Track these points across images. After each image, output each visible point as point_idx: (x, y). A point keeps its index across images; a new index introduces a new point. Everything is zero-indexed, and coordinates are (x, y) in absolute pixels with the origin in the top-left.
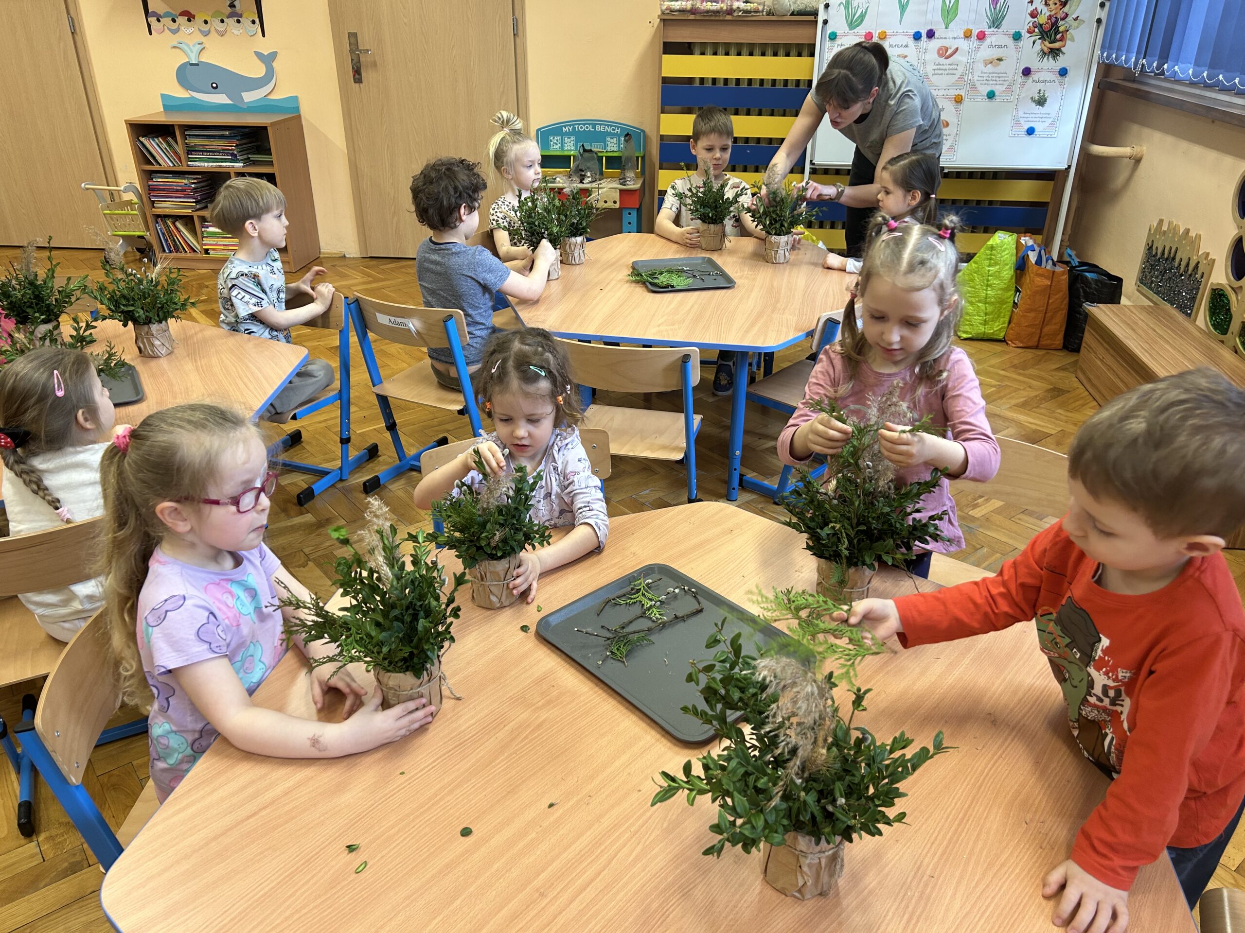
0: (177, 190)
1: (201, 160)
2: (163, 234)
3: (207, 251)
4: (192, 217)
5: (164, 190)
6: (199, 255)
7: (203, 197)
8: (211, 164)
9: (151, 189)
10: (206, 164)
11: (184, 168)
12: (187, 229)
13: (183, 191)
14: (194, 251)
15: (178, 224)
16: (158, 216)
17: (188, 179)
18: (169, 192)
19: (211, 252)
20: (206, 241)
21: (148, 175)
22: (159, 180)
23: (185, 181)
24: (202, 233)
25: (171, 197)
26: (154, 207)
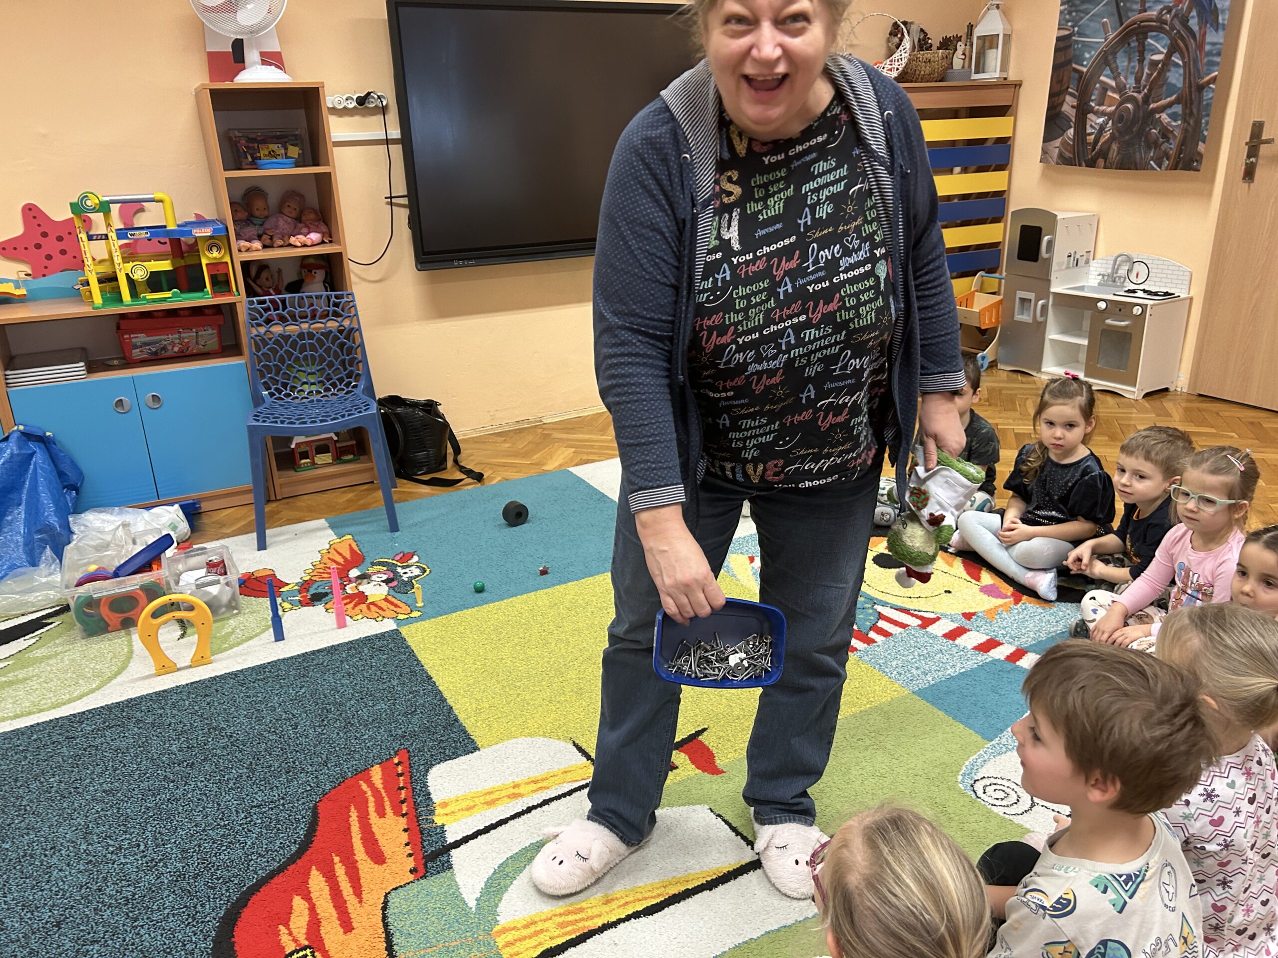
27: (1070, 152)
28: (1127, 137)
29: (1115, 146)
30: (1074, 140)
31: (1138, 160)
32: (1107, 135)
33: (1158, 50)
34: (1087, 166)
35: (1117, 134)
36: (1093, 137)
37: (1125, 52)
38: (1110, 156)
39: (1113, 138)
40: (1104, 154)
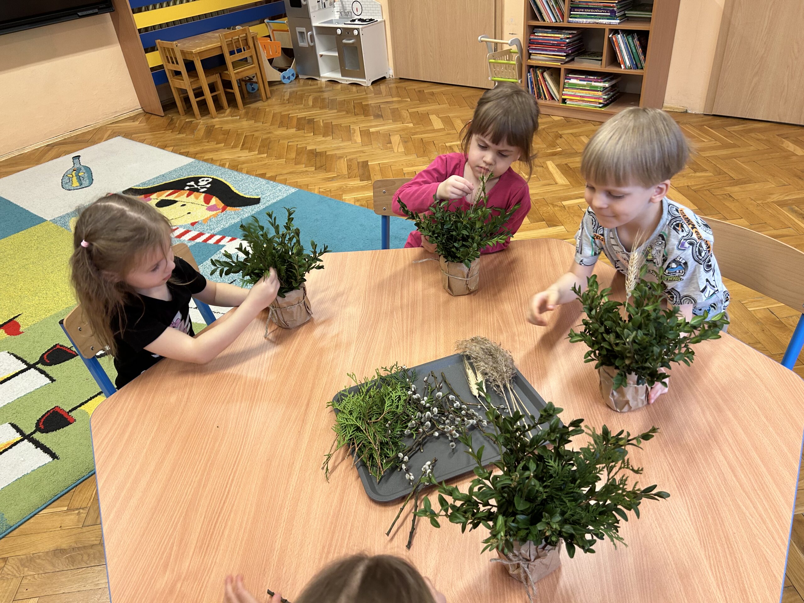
0: (553, 45)
1: (581, 17)
2: (532, 82)
3: (564, 101)
4: (560, 69)
5: (541, 44)
6: (556, 103)
7: (573, 50)
8: (589, 20)
9: (531, 43)
10: (585, 20)
11: (565, 24)
12: (551, 79)
13: (558, 45)
14: (553, 98)
15: (546, 75)
16: (531, 66)
17: (564, 34)
18: (544, 45)
19: (568, 102)
20: (566, 91)
21: (532, 29)
22: (540, 35)
23: (562, 36)
24: (564, 83)
25: (546, 50)
26: (529, 58)
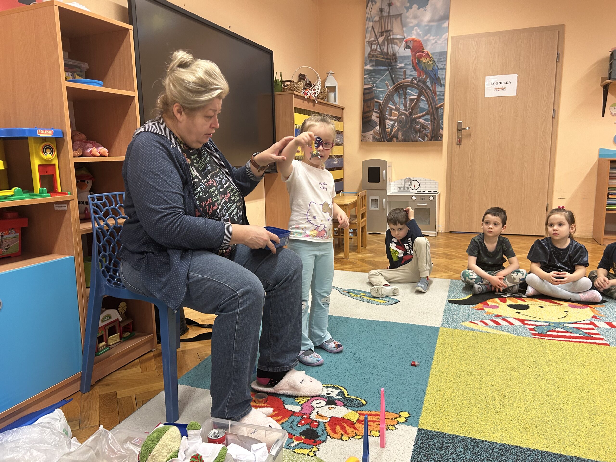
27: (378, 136)
28: (405, 129)
29: (400, 133)
30: (380, 131)
31: (413, 138)
32: (396, 129)
33: (413, 94)
34: (388, 142)
35: (400, 128)
36: (390, 129)
37: (397, 95)
38: (399, 137)
39: (398, 130)
40: (395, 136)
